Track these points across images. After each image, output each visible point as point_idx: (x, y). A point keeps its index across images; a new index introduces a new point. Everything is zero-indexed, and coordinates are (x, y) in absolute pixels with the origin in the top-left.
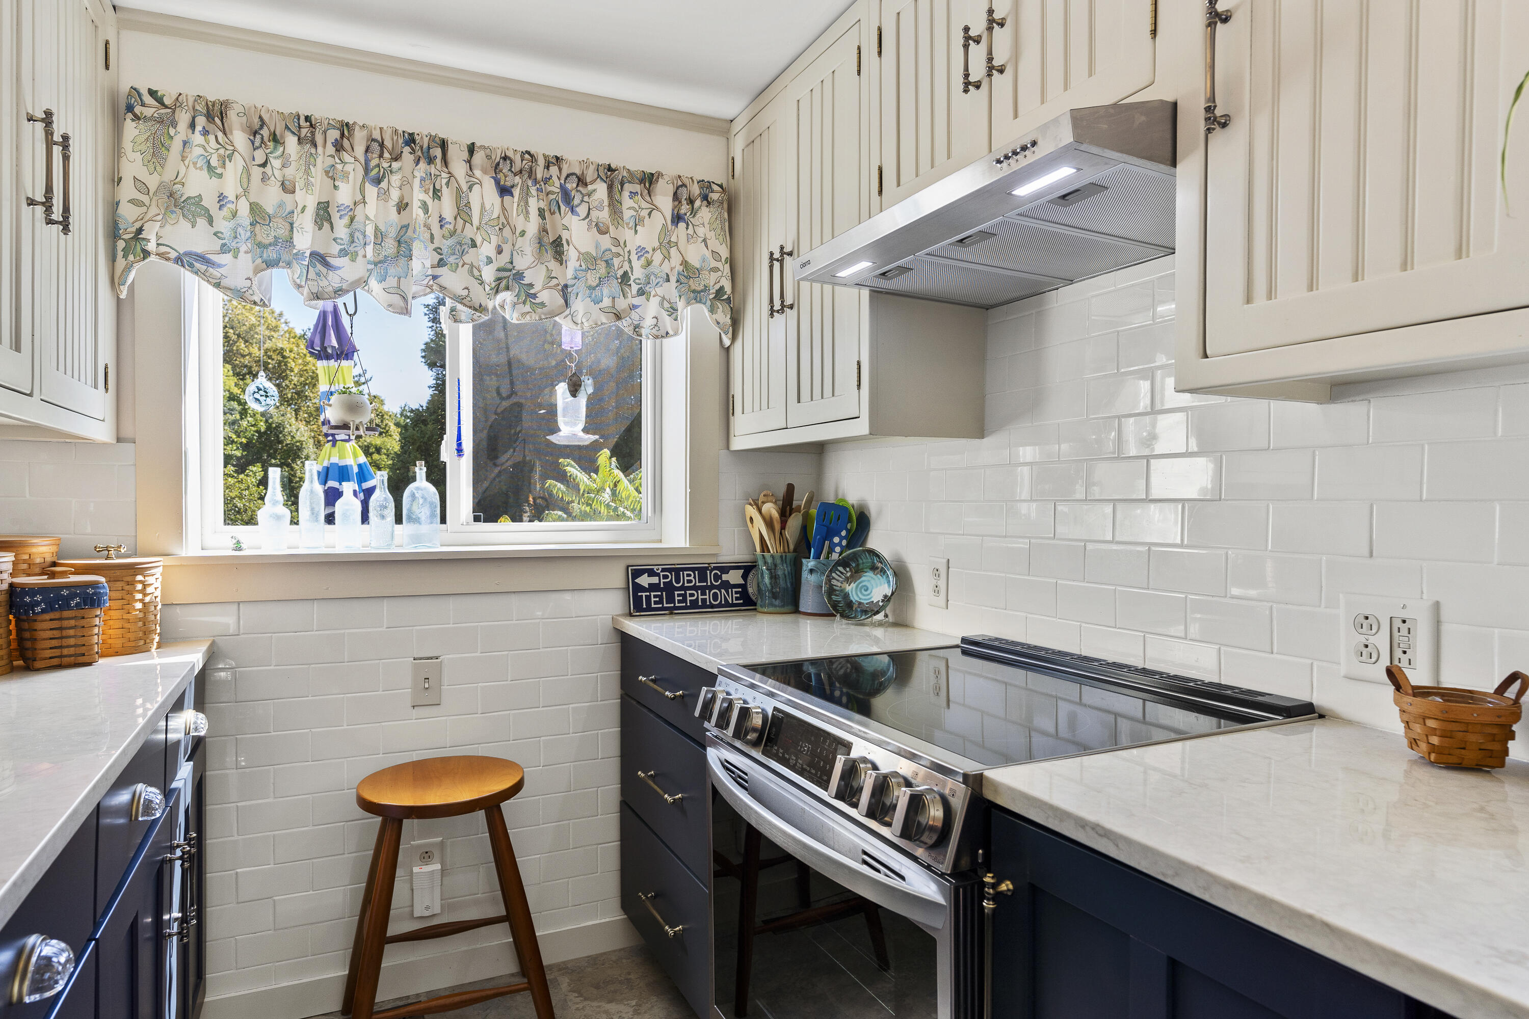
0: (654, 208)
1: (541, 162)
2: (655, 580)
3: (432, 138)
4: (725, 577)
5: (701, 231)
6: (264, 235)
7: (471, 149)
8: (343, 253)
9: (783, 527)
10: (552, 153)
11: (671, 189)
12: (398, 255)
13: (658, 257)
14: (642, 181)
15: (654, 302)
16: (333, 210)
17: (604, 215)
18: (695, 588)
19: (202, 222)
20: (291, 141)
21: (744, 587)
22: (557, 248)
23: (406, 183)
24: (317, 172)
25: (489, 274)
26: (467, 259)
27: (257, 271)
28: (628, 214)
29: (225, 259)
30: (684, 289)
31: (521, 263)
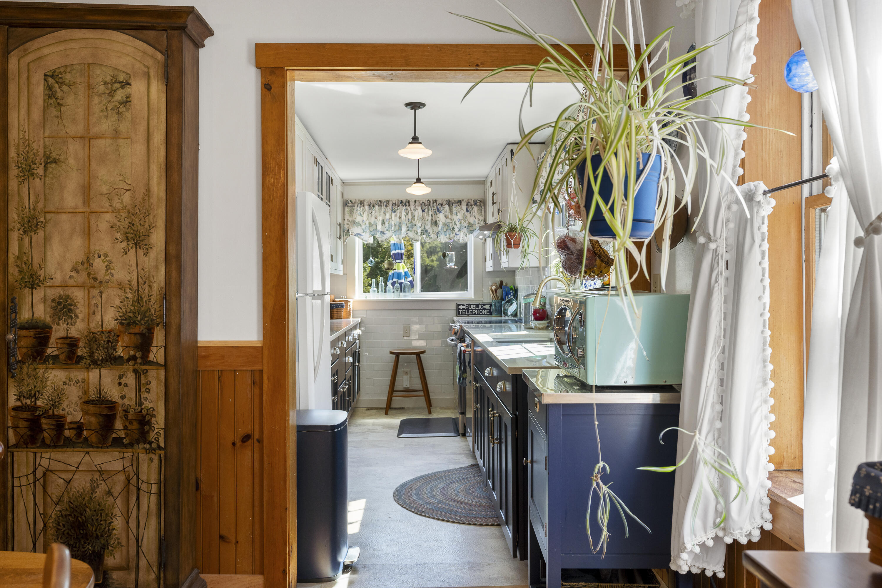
0: (462, 209)
1: (432, 202)
2: (464, 307)
3: (406, 200)
4: (484, 307)
5: (474, 214)
6: (372, 229)
7: (415, 202)
8: (387, 230)
9: (496, 293)
10: (435, 198)
11: (466, 204)
12: (399, 230)
13: (463, 222)
14: (458, 203)
15: (462, 233)
16: (385, 221)
17: (448, 213)
18: (475, 309)
19: (359, 227)
20: (377, 207)
21: (490, 310)
22: (436, 223)
23: (401, 213)
24: (382, 212)
25: (419, 231)
26: (414, 229)
27: (370, 237)
28: (454, 212)
29: (364, 234)
30: (469, 230)
31: (427, 228)
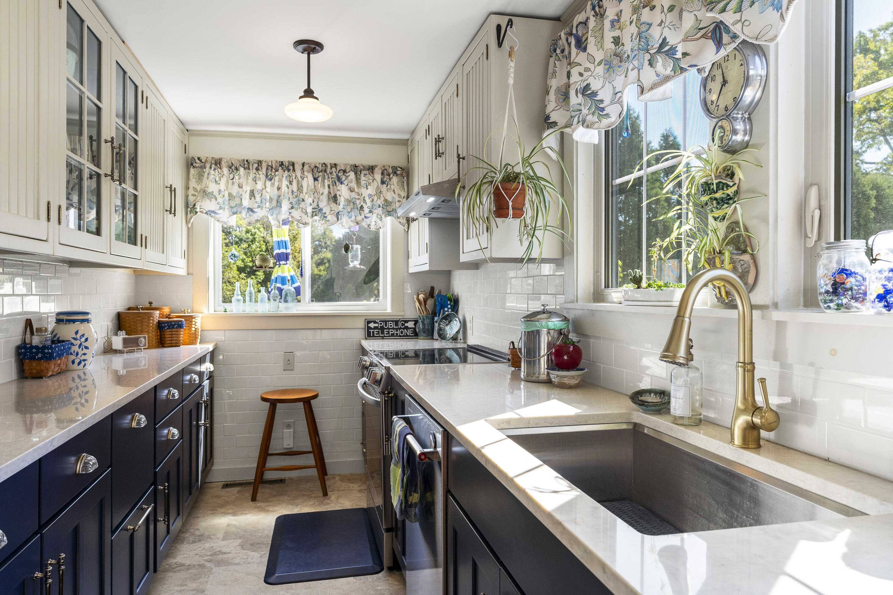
0: (374, 179)
1: (329, 166)
2: (376, 325)
3: (289, 162)
4: (406, 325)
5: (392, 187)
6: (233, 204)
7: (303, 165)
8: (259, 207)
9: (425, 304)
10: (333, 162)
11: (380, 171)
12: (277, 206)
13: (375, 198)
14: (368, 169)
15: (375, 215)
16: (256, 193)
17: (354, 185)
18: (393, 329)
19: (213, 200)
20: (242, 169)
21: (415, 329)
22: (335, 199)
23: (280, 180)
24: (250, 178)
25: (309, 210)
26: (301, 206)
27: (230, 216)
28: (363, 183)
29: (221, 211)
30: (385, 210)
31: (321, 205)
